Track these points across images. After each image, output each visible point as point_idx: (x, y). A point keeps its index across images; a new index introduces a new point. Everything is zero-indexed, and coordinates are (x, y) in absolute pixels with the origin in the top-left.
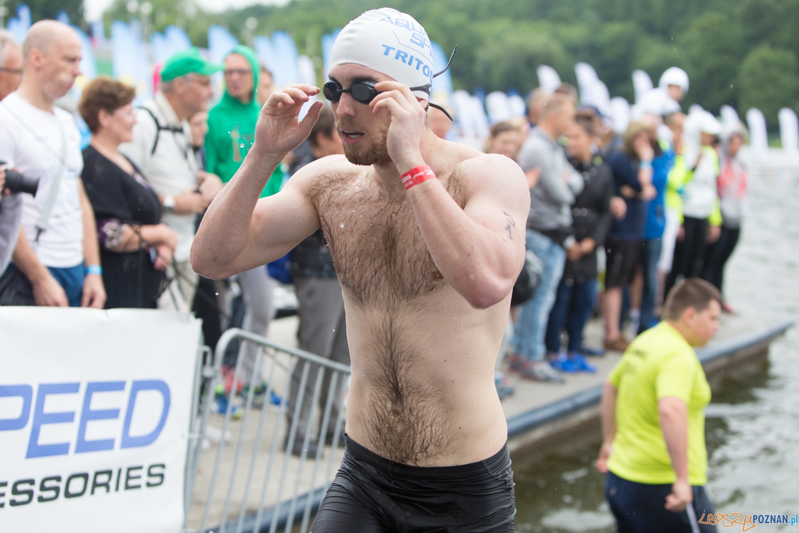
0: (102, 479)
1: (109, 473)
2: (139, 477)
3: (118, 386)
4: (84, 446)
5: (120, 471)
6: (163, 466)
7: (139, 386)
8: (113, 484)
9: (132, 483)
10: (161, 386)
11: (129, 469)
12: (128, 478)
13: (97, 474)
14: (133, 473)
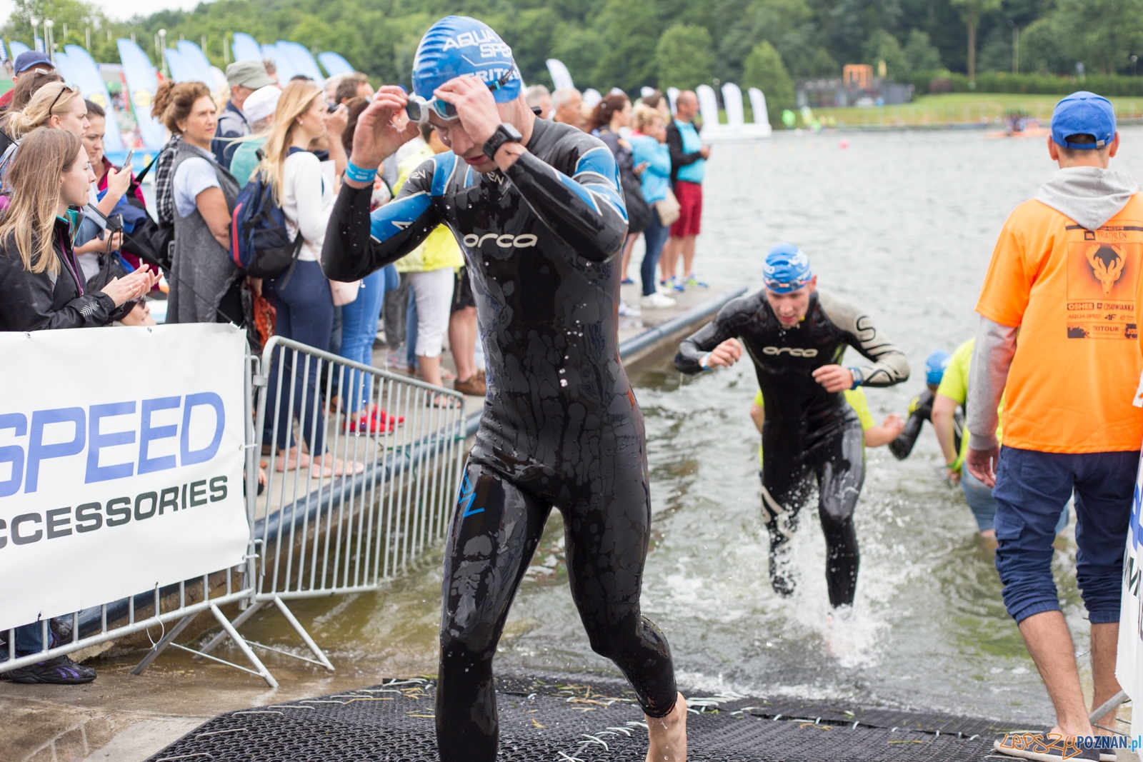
0: (169, 497)
1: (175, 490)
2: (204, 492)
3: (172, 403)
4: (147, 465)
5: (185, 487)
6: (225, 479)
7: (193, 400)
8: (179, 501)
9: (197, 498)
10: (213, 399)
11: (194, 485)
12: (193, 494)
13: (165, 492)
14: (197, 489)
